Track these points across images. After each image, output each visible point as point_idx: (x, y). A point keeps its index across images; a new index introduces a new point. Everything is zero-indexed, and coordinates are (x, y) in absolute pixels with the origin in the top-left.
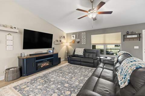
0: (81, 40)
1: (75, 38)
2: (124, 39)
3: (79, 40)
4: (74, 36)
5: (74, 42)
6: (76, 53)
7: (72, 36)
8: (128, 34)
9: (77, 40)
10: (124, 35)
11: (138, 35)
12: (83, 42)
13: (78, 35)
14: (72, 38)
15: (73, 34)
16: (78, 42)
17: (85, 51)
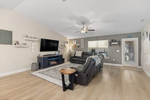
0: (80, 44)
1: (76, 43)
2: (110, 45)
3: (79, 45)
4: (75, 41)
5: (75, 46)
6: (76, 55)
7: (74, 41)
8: (112, 41)
9: (77, 45)
10: (110, 42)
11: (119, 42)
12: (82, 47)
13: (78, 41)
14: (74, 43)
15: (75, 40)
16: (78, 47)
17: (83, 53)
